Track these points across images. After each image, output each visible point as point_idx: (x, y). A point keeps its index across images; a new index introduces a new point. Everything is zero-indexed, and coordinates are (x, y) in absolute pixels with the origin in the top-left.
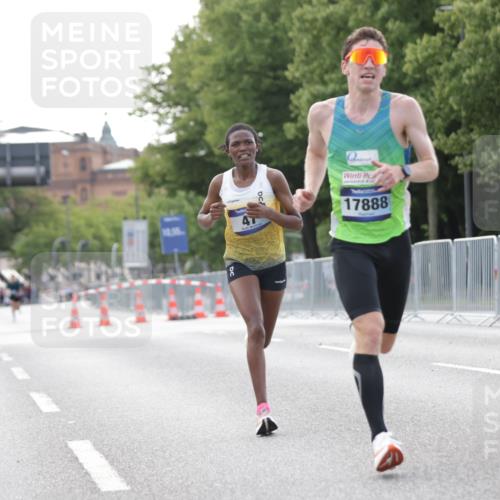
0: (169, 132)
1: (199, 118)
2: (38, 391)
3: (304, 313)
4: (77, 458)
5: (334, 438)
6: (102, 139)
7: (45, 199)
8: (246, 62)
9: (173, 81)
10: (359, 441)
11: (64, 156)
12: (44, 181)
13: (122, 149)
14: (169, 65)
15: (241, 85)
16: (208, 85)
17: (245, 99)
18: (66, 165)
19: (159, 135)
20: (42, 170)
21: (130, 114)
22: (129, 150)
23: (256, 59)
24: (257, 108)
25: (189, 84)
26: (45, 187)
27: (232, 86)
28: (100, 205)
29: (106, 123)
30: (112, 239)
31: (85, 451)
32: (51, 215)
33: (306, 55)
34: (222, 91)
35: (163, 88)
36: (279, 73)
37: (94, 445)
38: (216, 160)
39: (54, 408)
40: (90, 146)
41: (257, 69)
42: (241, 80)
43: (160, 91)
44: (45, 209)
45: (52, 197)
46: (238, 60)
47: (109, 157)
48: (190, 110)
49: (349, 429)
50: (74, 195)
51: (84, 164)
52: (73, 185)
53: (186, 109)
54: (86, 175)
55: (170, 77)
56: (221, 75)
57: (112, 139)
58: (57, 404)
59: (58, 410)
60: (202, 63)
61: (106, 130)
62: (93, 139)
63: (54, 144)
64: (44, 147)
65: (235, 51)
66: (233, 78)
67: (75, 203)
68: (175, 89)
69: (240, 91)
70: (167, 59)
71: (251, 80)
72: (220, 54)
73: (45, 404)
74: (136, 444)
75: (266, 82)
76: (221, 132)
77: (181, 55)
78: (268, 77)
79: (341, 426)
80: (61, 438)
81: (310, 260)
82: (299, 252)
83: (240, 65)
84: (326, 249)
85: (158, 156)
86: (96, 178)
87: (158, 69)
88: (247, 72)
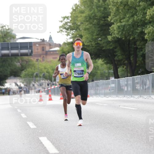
0: (71, 38)
1: (80, 34)
2: (29, 121)
3: (114, 96)
4: (42, 143)
5: (124, 136)
6: (49, 41)
7: (31, 60)
8: (95, 16)
9: (72, 22)
10: (132, 137)
11: (37, 46)
12: (31, 54)
13: (56, 44)
14: (71, 17)
15: (94, 23)
16: (83, 23)
17: (95, 27)
18: (37, 49)
19: (67, 39)
20: (30, 51)
21: (58, 32)
22: (57, 44)
23: (99, 14)
24: (99, 30)
25: (77, 23)
26: (31, 56)
27: (91, 23)
28: (48, 62)
29: (50, 36)
30: (52, 73)
31: (44, 140)
32: (33, 65)
33: (115, 13)
34: (88, 25)
35: (69, 24)
36: (106, 19)
37: (48, 138)
38: (86, 47)
39: (35, 127)
40: (45, 43)
41: (99, 18)
42: (94, 21)
43: (68, 25)
44: (31, 63)
45: (33, 59)
46: (93, 15)
47: (51, 46)
48: (77, 31)
49: (129, 133)
50: (40, 59)
51: (43, 49)
52: (40, 56)
53: (76, 31)
54: (44, 52)
55: (71, 21)
56: (87, 20)
57: (52, 41)
58: (35, 125)
59: (36, 127)
60: (81, 16)
61: (50, 38)
62: (46, 41)
63: (34, 42)
64: (31, 43)
65: (92, 12)
66: (91, 21)
67: (40, 61)
68: (72, 24)
69: (93, 25)
70: (70, 15)
71: (97, 22)
72: (87, 13)
73: (32, 125)
74: (61, 138)
75: (102, 22)
76: (87, 38)
77: (74, 14)
78: (103, 20)
79: (126, 132)
80: (37, 136)
81: (116, 79)
82: (112, 76)
83: (93, 16)
84: (121, 76)
85: (67, 46)
86: (47, 53)
87: (67, 18)
88: (96, 19)
